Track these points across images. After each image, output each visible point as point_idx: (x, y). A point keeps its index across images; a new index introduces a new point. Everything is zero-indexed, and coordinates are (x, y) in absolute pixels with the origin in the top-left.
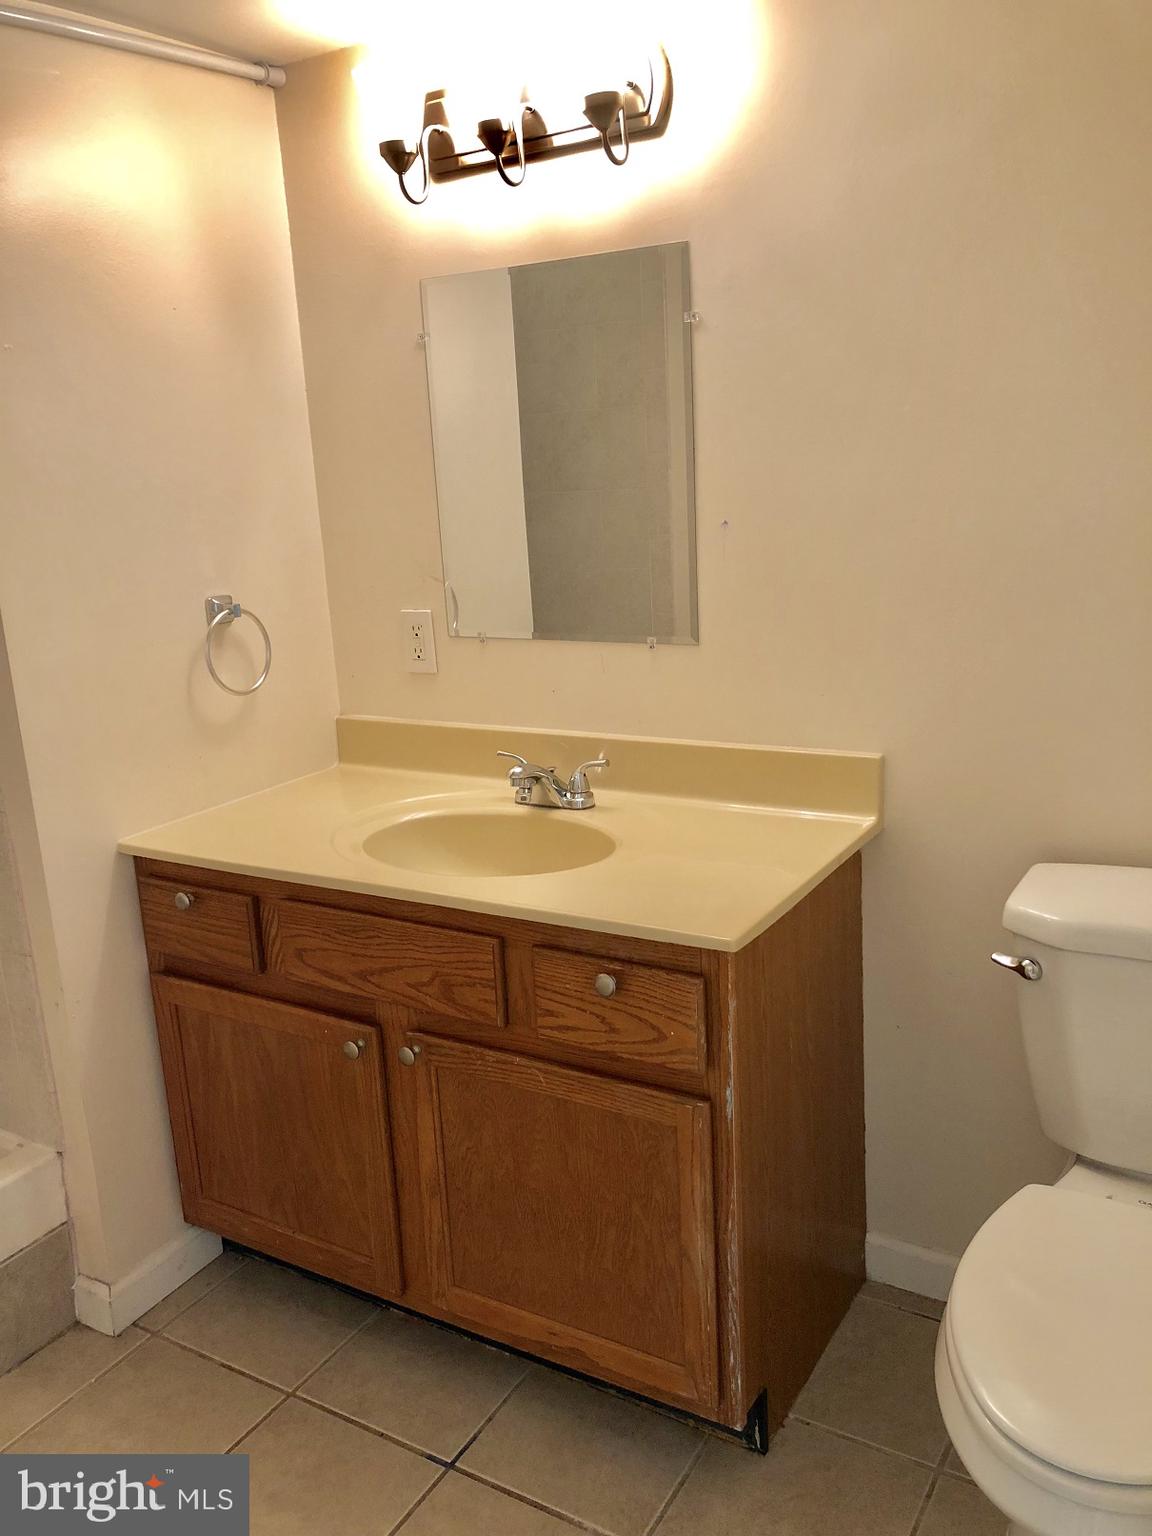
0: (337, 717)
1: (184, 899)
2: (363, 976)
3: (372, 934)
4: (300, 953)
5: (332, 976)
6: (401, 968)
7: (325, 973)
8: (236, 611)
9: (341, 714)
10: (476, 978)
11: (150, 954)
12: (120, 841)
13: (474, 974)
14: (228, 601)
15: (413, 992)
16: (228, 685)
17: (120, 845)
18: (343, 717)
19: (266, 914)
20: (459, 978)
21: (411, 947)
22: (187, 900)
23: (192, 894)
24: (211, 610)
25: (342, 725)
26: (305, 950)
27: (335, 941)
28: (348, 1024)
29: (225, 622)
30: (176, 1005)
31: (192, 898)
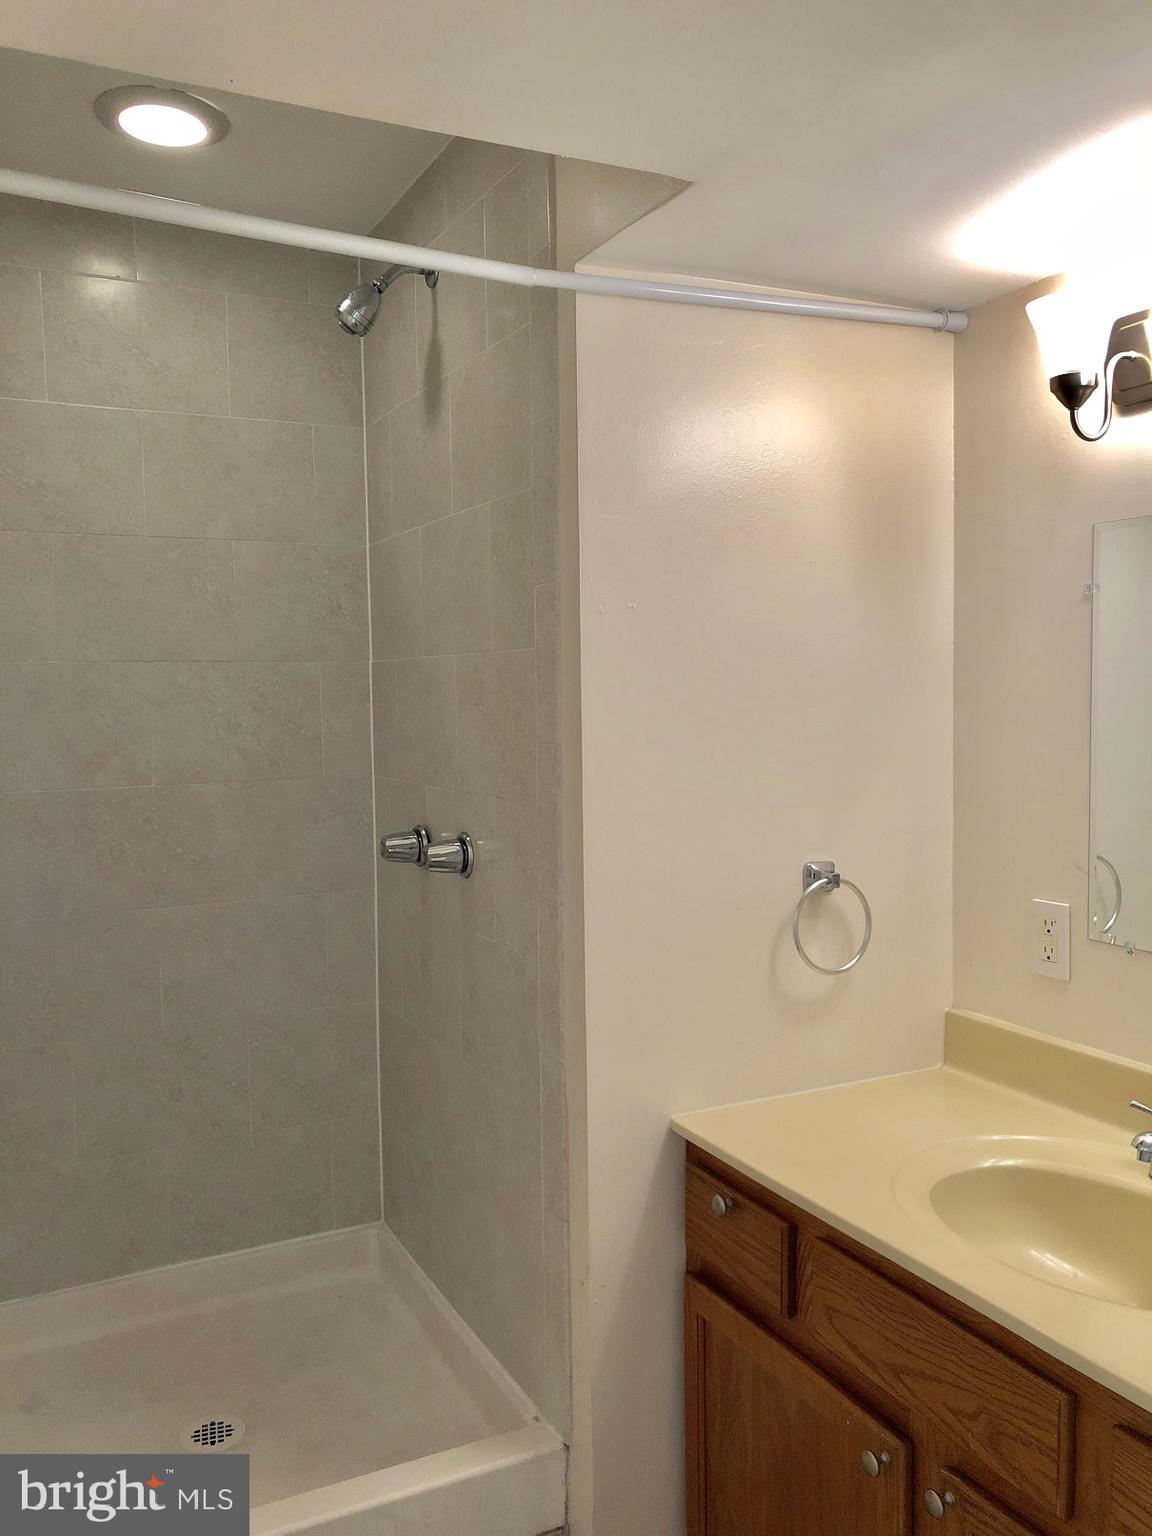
0: (947, 1009)
1: (720, 1203)
2: (897, 1371)
3: (909, 1322)
4: (830, 1311)
5: (861, 1356)
6: (939, 1381)
7: (853, 1347)
8: (835, 881)
9: (953, 1007)
10: (1033, 1437)
11: (690, 1252)
12: (673, 1117)
13: (1031, 1430)
14: (830, 869)
15: (950, 1418)
16: (813, 961)
17: (672, 1122)
18: (955, 1011)
19: (802, 1248)
20: (1011, 1428)
21: (954, 1358)
22: (723, 1204)
23: (732, 1199)
24: (810, 875)
25: (951, 1021)
26: (835, 1311)
27: (868, 1313)
28: (874, 1426)
29: (824, 890)
30: (704, 1321)
31: (730, 1204)
